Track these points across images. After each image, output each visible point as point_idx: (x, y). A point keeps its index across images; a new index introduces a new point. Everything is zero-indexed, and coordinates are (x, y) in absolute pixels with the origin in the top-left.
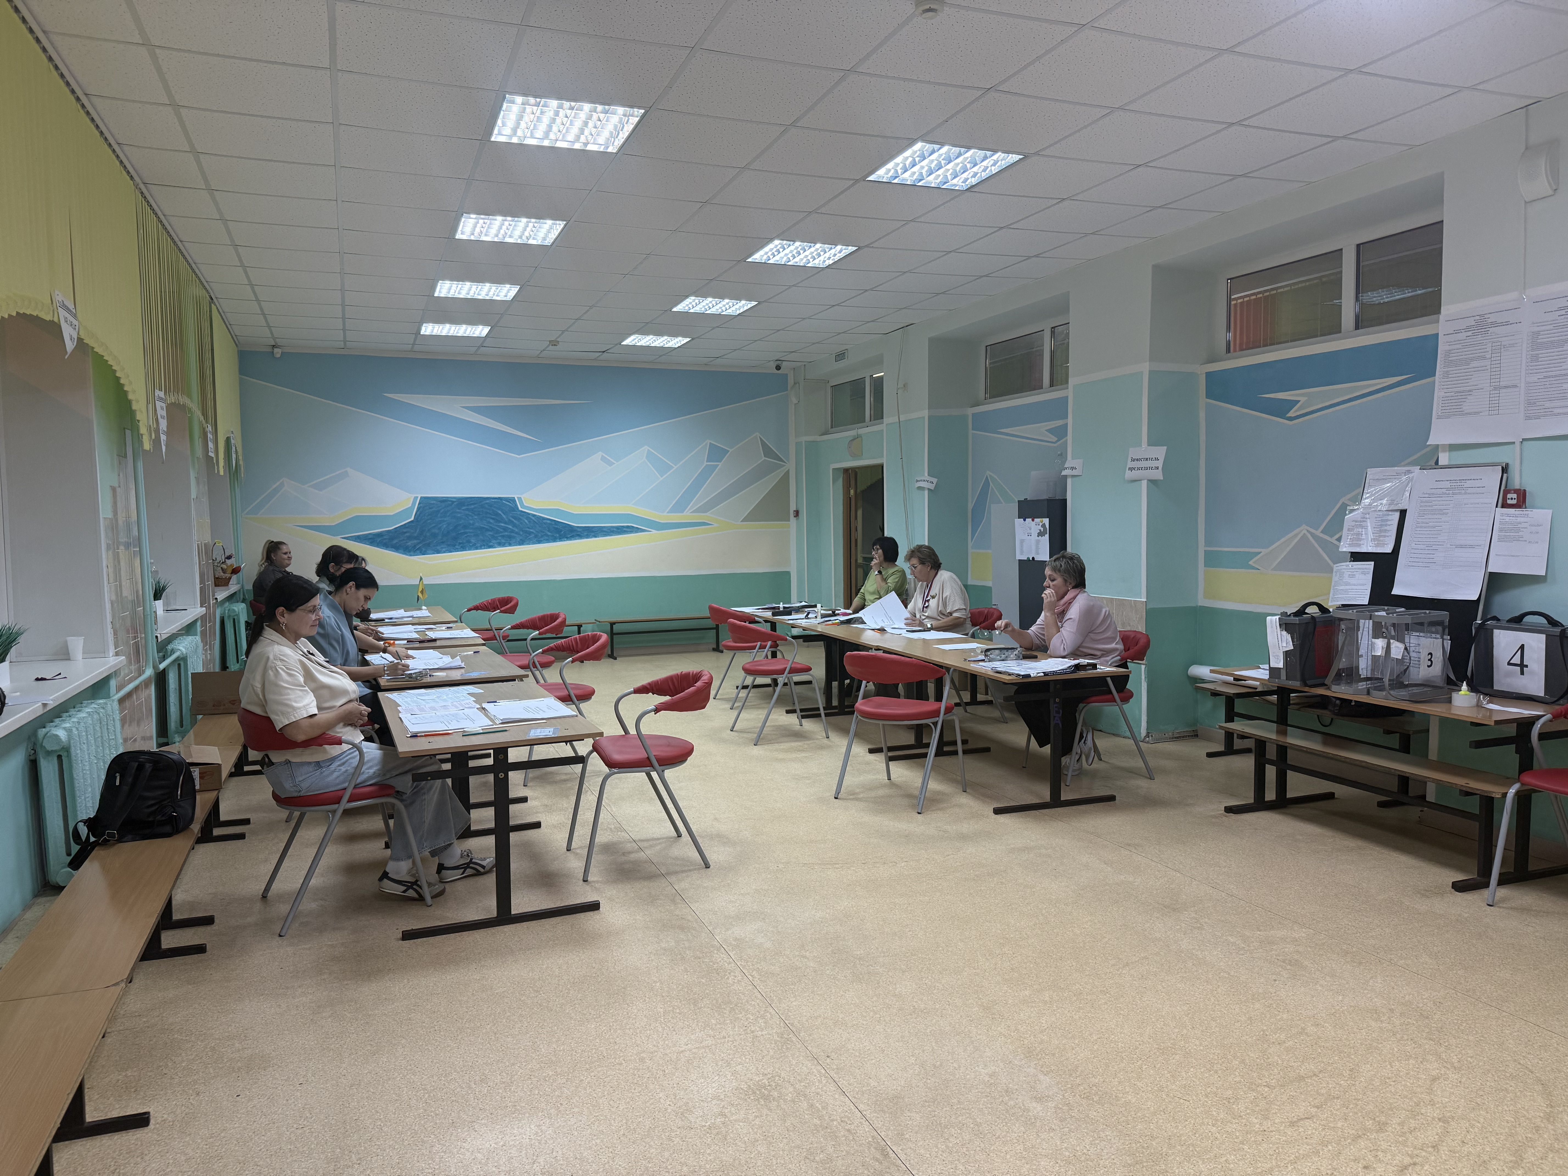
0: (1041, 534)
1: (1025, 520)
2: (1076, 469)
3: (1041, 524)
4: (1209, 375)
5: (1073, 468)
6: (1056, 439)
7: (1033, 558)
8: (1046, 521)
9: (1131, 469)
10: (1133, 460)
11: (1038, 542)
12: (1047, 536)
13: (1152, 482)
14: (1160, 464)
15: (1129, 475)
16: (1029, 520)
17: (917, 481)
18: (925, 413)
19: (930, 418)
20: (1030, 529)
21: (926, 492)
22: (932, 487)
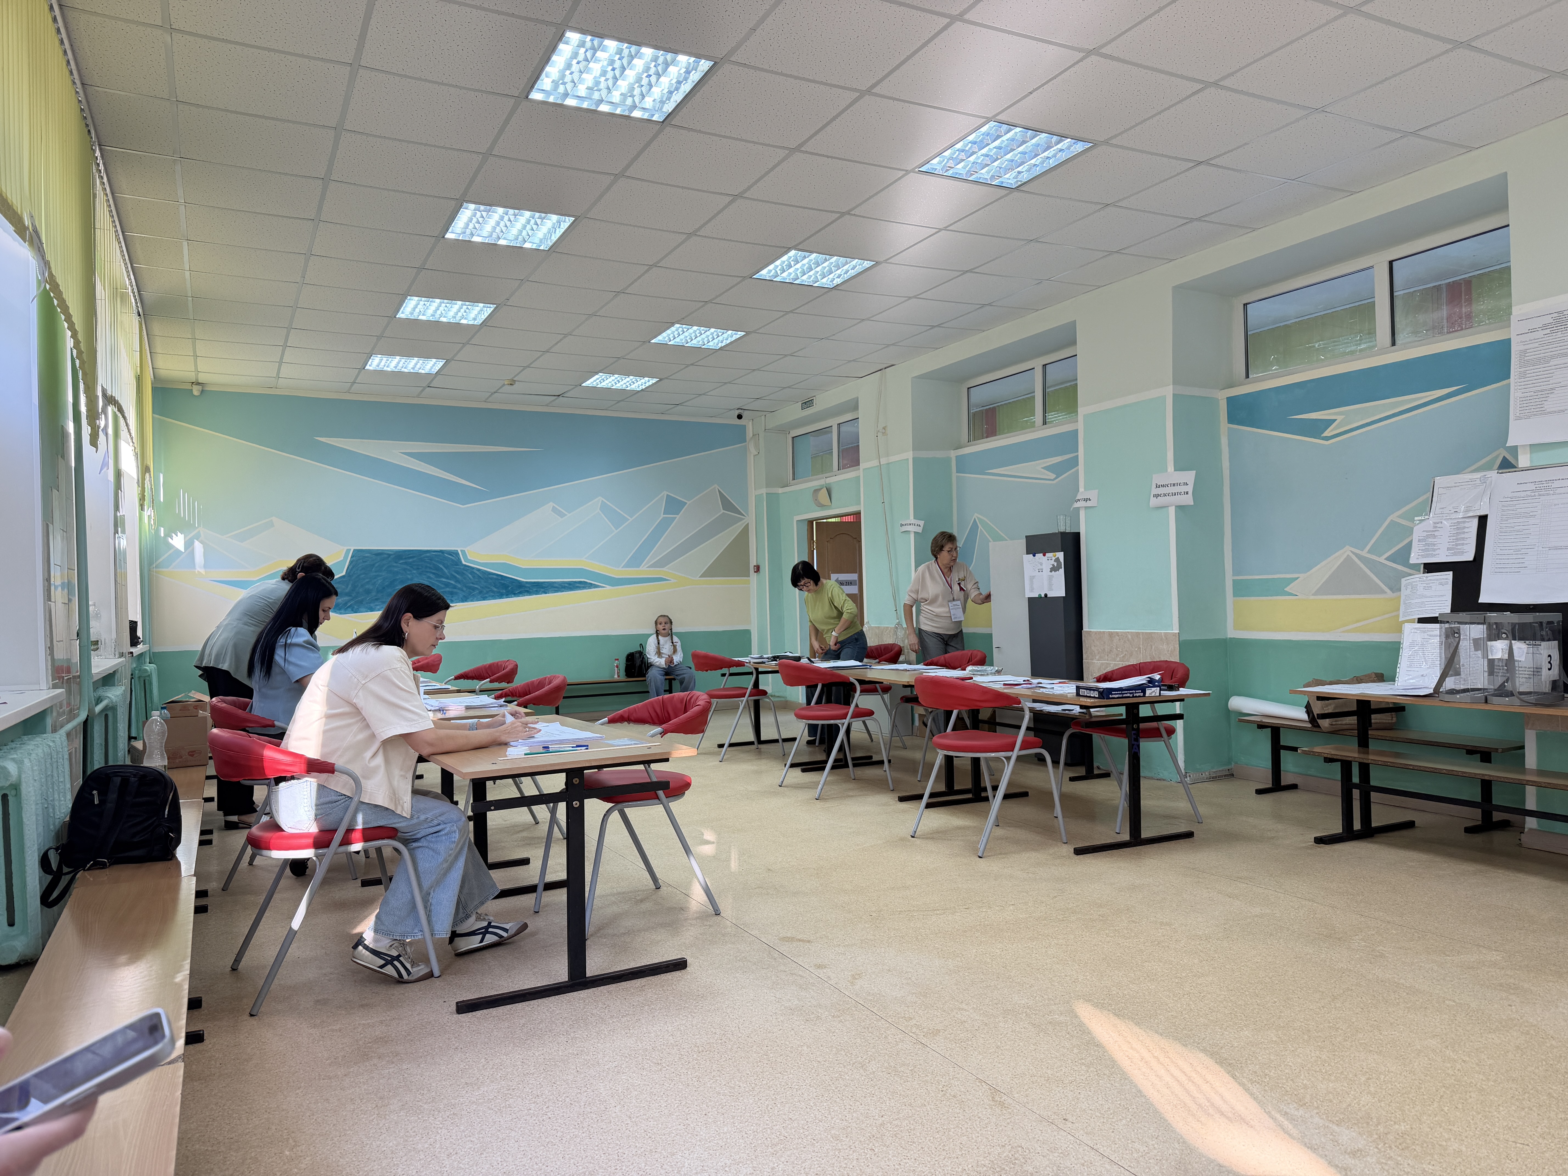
0: (1054, 569)
1: (1034, 556)
2: (1090, 500)
3: (1054, 558)
4: (1230, 400)
5: (1086, 500)
6: (1055, 476)
7: (1046, 595)
8: (1061, 555)
9: (1156, 496)
10: (1157, 486)
11: (1050, 578)
12: (1062, 571)
13: (1180, 508)
14: (1190, 489)
15: (1154, 502)
16: (1039, 556)
17: (902, 525)
18: (909, 455)
19: (915, 460)
20: (1041, 564)
21: (912, 536)
22: (919, 530)
